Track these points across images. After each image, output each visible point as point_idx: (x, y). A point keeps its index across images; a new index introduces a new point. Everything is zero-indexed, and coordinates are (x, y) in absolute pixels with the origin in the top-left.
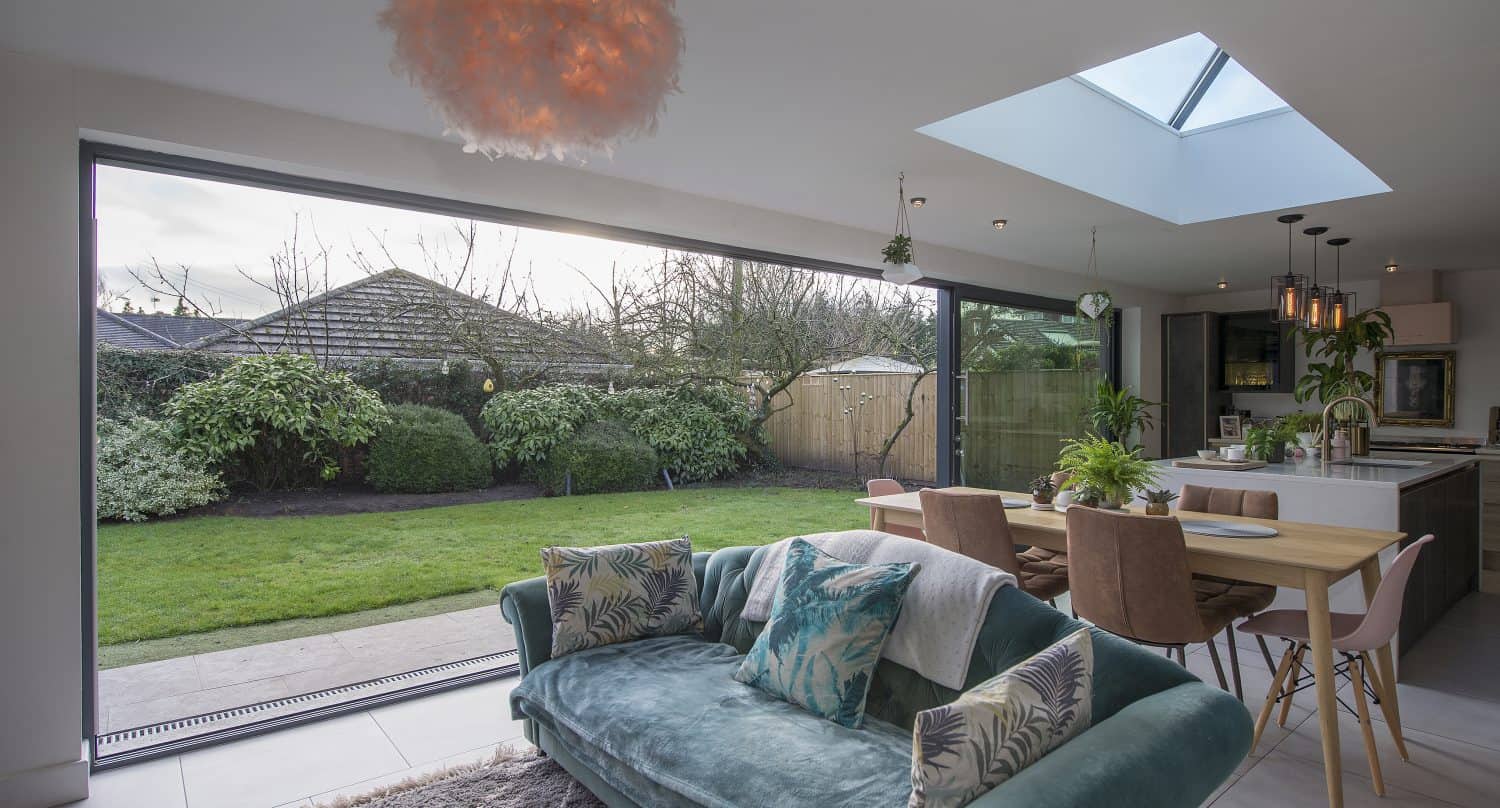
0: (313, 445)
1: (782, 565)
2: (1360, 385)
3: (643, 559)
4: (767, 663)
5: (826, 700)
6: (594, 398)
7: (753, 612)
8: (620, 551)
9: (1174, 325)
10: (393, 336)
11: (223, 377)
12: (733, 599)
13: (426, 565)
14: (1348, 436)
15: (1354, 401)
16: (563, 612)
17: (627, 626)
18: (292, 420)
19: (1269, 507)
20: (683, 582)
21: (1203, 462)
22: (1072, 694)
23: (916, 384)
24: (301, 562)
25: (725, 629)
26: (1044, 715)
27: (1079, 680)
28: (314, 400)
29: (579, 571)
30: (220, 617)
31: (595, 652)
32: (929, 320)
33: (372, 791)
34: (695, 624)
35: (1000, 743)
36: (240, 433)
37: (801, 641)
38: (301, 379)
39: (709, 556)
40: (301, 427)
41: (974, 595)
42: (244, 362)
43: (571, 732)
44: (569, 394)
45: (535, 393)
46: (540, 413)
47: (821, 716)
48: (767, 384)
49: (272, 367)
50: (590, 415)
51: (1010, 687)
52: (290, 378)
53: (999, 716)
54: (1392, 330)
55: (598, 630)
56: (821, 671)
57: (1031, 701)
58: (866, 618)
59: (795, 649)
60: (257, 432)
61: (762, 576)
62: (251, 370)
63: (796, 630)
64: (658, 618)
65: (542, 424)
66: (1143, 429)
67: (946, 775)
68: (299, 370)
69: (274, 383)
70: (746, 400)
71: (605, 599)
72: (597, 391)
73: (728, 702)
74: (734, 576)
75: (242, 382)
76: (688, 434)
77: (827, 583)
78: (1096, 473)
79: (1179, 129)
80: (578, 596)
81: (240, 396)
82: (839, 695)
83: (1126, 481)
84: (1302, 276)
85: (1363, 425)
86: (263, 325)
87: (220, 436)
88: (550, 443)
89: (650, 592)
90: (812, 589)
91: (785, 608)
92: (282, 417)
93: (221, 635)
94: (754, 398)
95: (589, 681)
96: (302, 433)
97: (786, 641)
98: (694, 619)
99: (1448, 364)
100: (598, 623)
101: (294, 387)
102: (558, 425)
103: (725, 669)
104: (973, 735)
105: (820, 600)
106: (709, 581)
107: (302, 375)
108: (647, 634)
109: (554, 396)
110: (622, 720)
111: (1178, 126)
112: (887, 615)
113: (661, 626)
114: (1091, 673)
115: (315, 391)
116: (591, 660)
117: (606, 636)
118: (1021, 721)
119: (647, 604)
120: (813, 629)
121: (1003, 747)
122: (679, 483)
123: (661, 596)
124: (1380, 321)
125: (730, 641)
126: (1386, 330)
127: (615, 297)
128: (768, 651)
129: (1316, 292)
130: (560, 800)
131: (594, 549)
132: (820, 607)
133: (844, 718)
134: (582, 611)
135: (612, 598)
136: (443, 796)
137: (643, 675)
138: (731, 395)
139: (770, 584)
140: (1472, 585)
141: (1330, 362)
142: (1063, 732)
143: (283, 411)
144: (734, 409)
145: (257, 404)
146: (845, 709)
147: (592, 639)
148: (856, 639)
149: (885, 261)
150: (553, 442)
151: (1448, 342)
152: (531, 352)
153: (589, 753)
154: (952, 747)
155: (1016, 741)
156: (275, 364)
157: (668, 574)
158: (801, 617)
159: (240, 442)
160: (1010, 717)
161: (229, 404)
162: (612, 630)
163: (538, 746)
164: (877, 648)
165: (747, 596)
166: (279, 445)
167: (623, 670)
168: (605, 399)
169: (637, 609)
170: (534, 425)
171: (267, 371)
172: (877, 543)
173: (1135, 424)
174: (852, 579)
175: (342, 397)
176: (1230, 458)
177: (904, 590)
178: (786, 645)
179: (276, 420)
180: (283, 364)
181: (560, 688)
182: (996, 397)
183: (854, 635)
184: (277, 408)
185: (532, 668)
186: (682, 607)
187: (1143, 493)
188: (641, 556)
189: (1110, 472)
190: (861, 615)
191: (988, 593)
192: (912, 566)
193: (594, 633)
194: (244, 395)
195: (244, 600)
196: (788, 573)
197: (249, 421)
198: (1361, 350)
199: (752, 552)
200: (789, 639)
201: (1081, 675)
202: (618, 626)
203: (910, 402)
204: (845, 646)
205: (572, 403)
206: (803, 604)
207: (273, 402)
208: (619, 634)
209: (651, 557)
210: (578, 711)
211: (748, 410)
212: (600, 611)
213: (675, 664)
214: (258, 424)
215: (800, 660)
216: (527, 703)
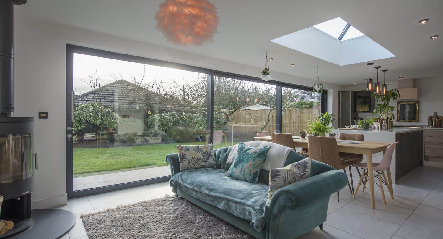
0: (101, 128)
1: (237, 149)
2: (390, 109)
3: (201, 149)
4: (234, 170)
5: (248, 177)
6: (179, 116)
7: (229, 161)
8: (196, 147)
9: (342, 94)
10: (122, 99)
11: (76, 109)
12: (224, 159)
13: (136, 159)
14: (387, 123)
15: (388, 113)
16: (182, 160)
17: (198, 165)
18: (96, 121)
19: (361, 138)
20: (211, 155)
21: (346, 128)
22: (306, 170)
23: (270, 112)
24: (102, 158)
25: (222, 166)
26: (299, 173)
27: (307, 167)
28: (102, 116)
29: (186, 151)
30: (84, 170)
31: (190, 170)
32: (274, 96)
33: (137, 203)
34: (214, 165)
35: (289, 177)
36: (82, 125)
37: (242, 165)
38: (98, 110)
39: (217, 150)
40: (98, 123)
41: (284, 153)
42: (82, 105)
43: (186, 187)
44: (172, 115)
45: (162, 115)
46: (164, 120)
47: (247, 181)
48: (228, 113)
49: (90, 106)
50: (178, 121)
51: (292, 167)
52: (95, 110)
53: (288, 172)
54: (399, 95)
55: (191, 165)
56: (247, 171)
57: (296, 170)
58: (258, 159)
59: (241, 166)
60: (86, 124)
61: (231, 152)
62: (84, 107)
63: (241, 162)
64: (205, 163)
65: (164, 123)
66: (333, 123)
67: (277, 183)
68: (97, 108)
69: (91, 111)
70: (222, 117)
71: (192, 158)
72: (179, 114)
73: (224, 179)
74: (224, 153)
75: (82, 110)
76: (205, 126)
77: (248, 151)
78: (316, 129)
79: (341, 40)
80: (186, 156)
81: (81, 114)
82: (252, 176)
83: (324, 131)
84: (373, 79)
85: (391, 120)
86: (86, 95)
87: (76, 126)
88: (167, 129)
89: (203, 156)
90: (245, 153)
91: (238, 158)
92: (93, 120)
93: (85, 174)
94: (224, 117)
95: (190, 176)
96: (98, 125)
97: (238, 165)
98: (214, 164)
99: (417, 105)
100: (191, 163)
101: (96, 112)
102: (169, 124)
103: (223, 174)
104: (283, 174)
105: (246, 155)
106: (217, 156)
107: (98, 109)
108: (203, 167)
109: (168, 116)
110: (199, 182)
111: (340, 39)
112: (263, 158)
113: (206, 165)
114: (310, 166)
115: (102, 113)
116: (190, 172)
117: (193, 167)
118: (294, 173)
119: (203, 159)
120: (245, 162)
121: (289, 178)
122: (203, 140)
123: (206, 158)
124: (396, 92)
125: (223, 169)
126: (398, 94)
127: (183, 88)
128: (234, 168)
129: (378, 84)
130: (183, 205)
131: (189, 146)
132: (247, 157)
133: (252, 181)
134: (187, 160)
135: (194, 157)
136: (154, 204)
137: (203, 174)
138: (217, 116)
139: (233, 155)
140: (421, 163)
141: (383, 103)
142: (303, 177)
143: (93, 119)
144: (218, 119)
145: (86, 117)
146: (253, 179)
147: (190, 167)
148: (256, 163)
149: (262, 75)
150: (168, 128)
151: (416, 98)
152: (161, 103)
153: (191, 191)
154: (278, 177)
155: (292, 177)
156: (91, 106)
157: (207, 153)
158: (242, 159)
159: (82, 127)
160: (291, 172)
161: (78, 117)
162: (194, 165)
163: (176, 193)
164: (261, 166)
165: (227, 158)
166: (92, 128)
167: (198, 173)
168: (182, 116)
169: (200, 160)
170: (162, 123)
171: (88, 108)
172: (260, 143)
173: (331, 122)
174: (254, 150)
175: (109, 115)
176: (353, 127)
177: (267, 152)
178: (238, 166)
179: (91, 121)
180: (93, 106)
181: (183, 178)
182: (293, 116)
183: (255, 162)
184: (92, 118)
185: (175, 174)
186: (211, 161)
187: (329, 134)
188: (201, 148)
189: (320, 128)
190: (257, 158)
191: (287, 153)
192: (269, 147)
193: (190, 166)
194: (82, 114)
195: (89, 167)
196: (238, 150)
197: (84, 121)
198: (391, 100)
199: (228, 148)
200: (239, 164)
201: (308, 166)
202: (196, 165)
203: (268, 117)
204: (253, 165)
205: (172, 117)
206: (243, 156)
207: (91, 116)
208: (196, 166)
209: (203, 148)
210: (188, 182)
211: (222, 120)
212: (191, 160)
213: (210, 173)
214: (86, 123)
215: (242, 169)
216: (174, 182)
